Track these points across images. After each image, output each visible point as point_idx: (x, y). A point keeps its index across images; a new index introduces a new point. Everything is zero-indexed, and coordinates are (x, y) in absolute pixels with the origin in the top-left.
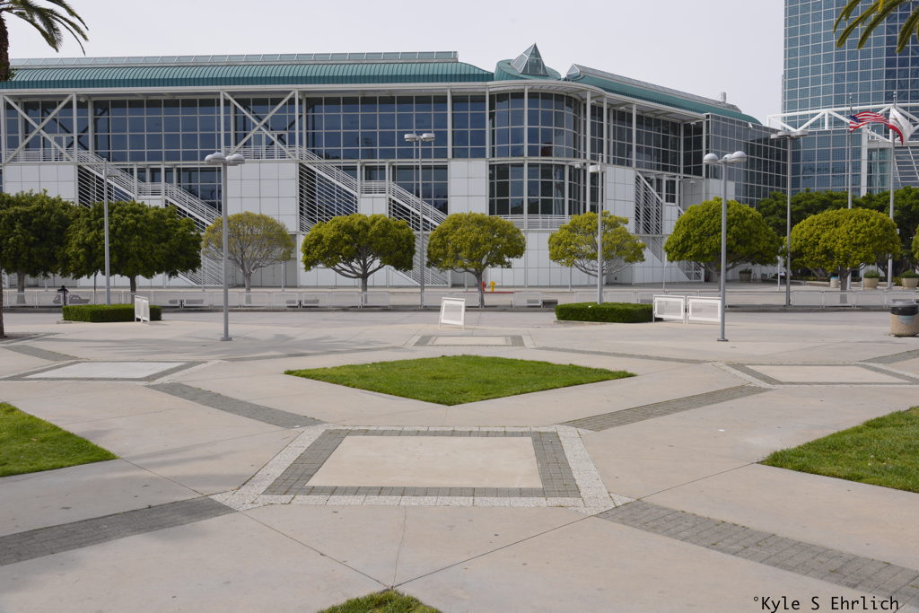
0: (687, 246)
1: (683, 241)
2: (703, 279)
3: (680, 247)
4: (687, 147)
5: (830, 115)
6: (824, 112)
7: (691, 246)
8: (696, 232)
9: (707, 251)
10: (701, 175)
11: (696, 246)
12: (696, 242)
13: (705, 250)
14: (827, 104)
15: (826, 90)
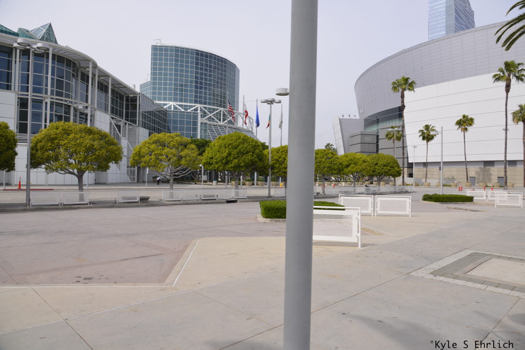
0: (229, 161)
1: (227, 157)
2: (136, 181)
3: (224, 161)
4: (127, 108)
5: (174, 105)
6: (172, 103)
7: (232, 160)
8: (235, 152)
9: (242, 164)
10: (136, 124)
11: (236, 161)
12: (235, 158)
13: (241, 163)
14: (170, 100)
15: (170, 94)
